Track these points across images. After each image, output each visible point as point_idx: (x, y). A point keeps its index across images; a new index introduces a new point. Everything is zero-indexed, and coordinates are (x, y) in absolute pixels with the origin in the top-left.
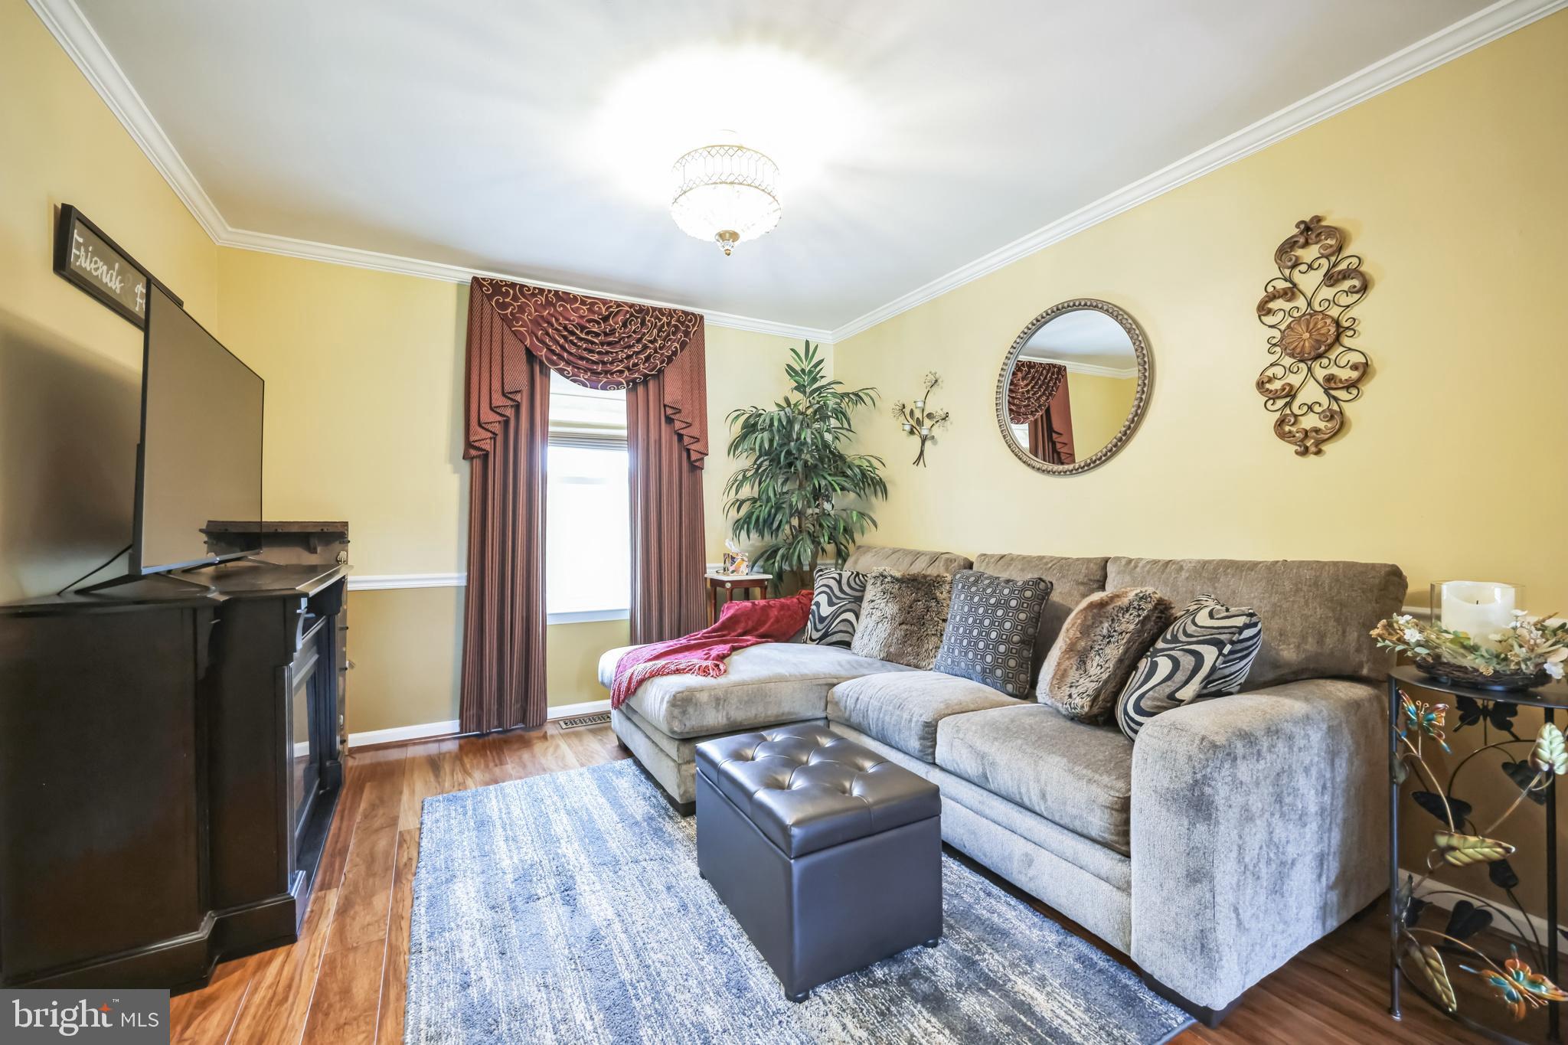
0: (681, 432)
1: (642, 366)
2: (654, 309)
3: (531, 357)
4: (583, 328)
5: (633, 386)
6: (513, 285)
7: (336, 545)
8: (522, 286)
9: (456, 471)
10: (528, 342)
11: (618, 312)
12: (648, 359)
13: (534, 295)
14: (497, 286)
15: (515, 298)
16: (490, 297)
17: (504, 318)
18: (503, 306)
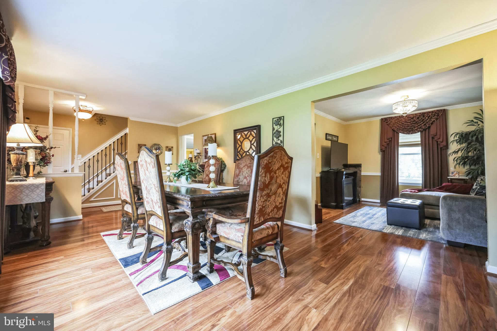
0: (437, 140)
1: (423, 127)
2: (427, 112)
3: (394, 131)
4: (406, 122)
5: (421, 132)
6: (389, 118)
7: (360, 168)
8: (391, 117)
9: (380, 154)
10: (392, 128)
11: (416, 116)
12: (424, 125)
13: (394, 118)
14: (386, 119)
15: (390, 120)
16: (384, 121)
17: (387, 125)
18: (387, 122)
